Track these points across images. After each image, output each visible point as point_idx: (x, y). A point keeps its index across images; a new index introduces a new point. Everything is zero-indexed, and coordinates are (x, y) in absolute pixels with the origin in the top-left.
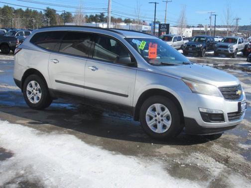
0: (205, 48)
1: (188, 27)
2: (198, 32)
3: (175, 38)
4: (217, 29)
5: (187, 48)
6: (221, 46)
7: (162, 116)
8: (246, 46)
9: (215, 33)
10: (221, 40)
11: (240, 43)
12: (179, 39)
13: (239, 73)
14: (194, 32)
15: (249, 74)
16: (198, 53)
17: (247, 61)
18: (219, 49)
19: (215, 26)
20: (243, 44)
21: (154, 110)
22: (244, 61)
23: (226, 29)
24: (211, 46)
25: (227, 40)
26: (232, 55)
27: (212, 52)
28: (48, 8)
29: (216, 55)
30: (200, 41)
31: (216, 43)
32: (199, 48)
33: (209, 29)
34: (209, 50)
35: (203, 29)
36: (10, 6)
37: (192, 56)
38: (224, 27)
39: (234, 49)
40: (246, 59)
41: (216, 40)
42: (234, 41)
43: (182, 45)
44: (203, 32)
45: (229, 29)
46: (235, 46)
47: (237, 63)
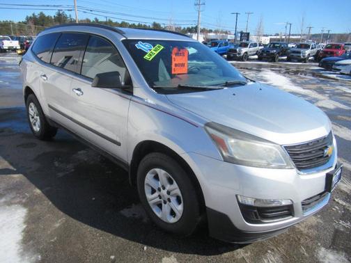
0: (278, 53)
1: (267, 36)
2: (275, 40)
3: (251, 44)
4: (291, 37)
5: (262, 54)
6: (294, 52)
7: (168, 193)
8: (318, 51)
9: (290, 41)
10: (294, 46)
11: (312, 48)
12: (255, 45)
13: (311, 80)
14: (271, 40)
15: (322, 81)
16: (272, 58)
17: (319, 66)
18: (292, 54)
19: (290, 35)
20: (315, 50)
21: (156, 177)
22: (316, 66)
23: (299, 37)
24: (284, 51)
25: (300, 46)
26: (304, 60)
27: (285, 58)
28: (154, 23)
29: (288, 60)
30: (275, 47)
31: (289, 48)
32: (273, 54)
33: (284, 37)
34: (282, 56)
35: (278, 37)
36: (126, 22)
37: (266, 61)
38: (299, 35)
39: (307, 55)
40: (318, 64)
41: (290, 46)
42: (307, 47)
43: (257, 51)
44: (279, 40)
45: (302, 37)
46: (307, 52)
47: (308, 68)
